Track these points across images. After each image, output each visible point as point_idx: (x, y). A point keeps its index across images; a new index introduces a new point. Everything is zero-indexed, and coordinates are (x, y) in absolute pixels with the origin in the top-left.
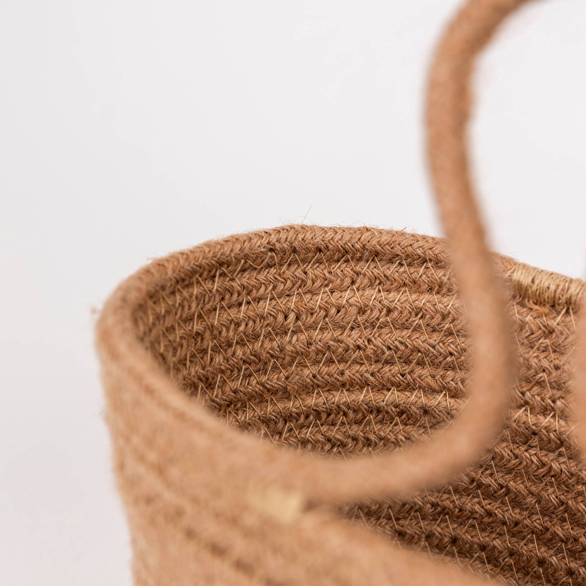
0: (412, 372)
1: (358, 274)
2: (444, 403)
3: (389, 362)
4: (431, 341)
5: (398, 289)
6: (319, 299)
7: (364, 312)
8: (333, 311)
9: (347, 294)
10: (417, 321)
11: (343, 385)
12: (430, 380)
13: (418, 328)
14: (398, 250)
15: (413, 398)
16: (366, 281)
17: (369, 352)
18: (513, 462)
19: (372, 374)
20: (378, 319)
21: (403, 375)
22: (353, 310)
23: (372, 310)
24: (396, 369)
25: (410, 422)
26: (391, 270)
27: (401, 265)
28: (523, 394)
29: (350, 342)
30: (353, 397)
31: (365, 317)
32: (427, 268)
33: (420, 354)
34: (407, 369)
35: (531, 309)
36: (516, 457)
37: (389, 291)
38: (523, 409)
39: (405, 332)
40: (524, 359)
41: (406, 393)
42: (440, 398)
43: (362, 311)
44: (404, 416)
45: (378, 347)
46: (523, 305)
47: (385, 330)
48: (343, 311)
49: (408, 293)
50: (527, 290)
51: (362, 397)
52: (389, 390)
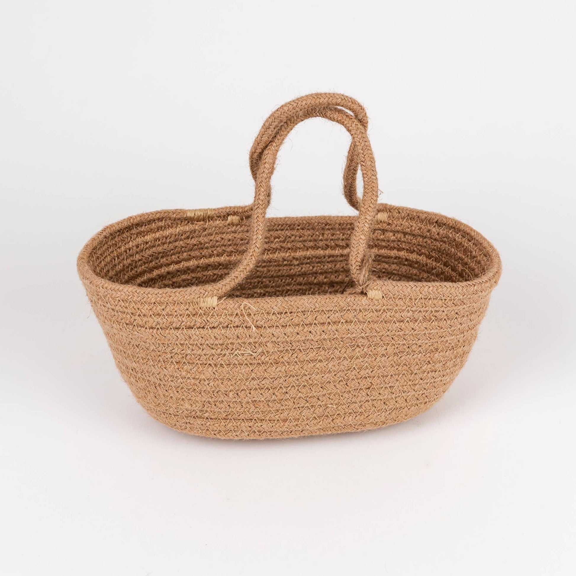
0: (160, 261)
1: (132, 234)
2: (174, 268)
3: (151, 261)
4: (164, 248)
5: (147, 235)
6: (123, 249)
7: (138, 247)
8: (128, 251)
9: (131, 243)
10: (157, 243)
11: (138, 275)
12: (167, 262)
13: (159, 245)
14: (144, 220)
15: (163, 271)
16: (135, 236)
17: (144, 260)
18: (204, 278)
19: (147, 268)
20: (144, 247)
21: (157, 264)
22: (135, 248)
23: (141, 245)
24: (153, 263)
25: (164, 279)
26: (143, 229)
27: (145, 225)
28: (201, 253)
29: (136, 259)
30: (143, 279)
31: (139, 248)
32: (155, 223)
33: (161, 254)
34: (157, 261)
35: (196, 224)
36: (204, 276)
37: (144, 236)
38: (203, 259)
39: (154, 248)
40: (199, 242)
41: (159, 269)
42: (172, 266)
43: (137, 247)
44: (161, 278)
45: (146, 257)
46: (193, 224)
47: (147, 251)
48: (131, 249)
49: (151, 234)
50: (193, 218)
51: (146, 277)
52: (153, 271)
